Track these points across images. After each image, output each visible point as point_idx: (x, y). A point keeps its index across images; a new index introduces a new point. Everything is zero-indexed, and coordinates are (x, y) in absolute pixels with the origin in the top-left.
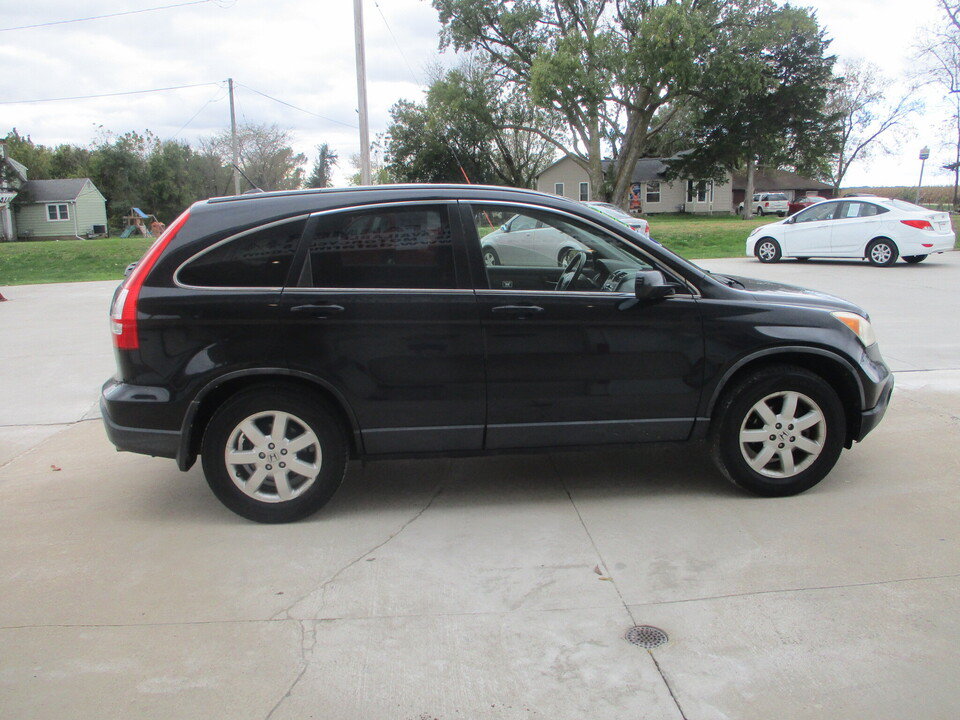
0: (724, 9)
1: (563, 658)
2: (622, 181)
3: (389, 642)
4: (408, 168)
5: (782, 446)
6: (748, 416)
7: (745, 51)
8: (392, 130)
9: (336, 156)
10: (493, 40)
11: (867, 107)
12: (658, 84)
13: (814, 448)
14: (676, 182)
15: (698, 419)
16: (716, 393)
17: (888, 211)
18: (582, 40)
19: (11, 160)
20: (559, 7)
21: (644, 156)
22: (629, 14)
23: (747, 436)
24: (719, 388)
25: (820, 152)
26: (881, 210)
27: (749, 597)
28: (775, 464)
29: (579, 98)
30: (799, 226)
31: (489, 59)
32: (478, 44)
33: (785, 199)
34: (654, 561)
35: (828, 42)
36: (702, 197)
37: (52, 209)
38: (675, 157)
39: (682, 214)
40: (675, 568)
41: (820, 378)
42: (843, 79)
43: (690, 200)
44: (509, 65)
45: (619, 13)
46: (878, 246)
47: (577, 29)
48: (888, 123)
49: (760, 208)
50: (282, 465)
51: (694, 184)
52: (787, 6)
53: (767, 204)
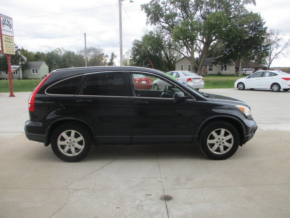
0: (233, 13)
1: (140, 203)
2: (200, 64)
3: (92, 196)
4: (137, 60)
5: (220, 145)
6: (209, 135)
7: (239, 26)
8: (133, 48)
9: (116, 56)
10: (163, 22)
11: (278, 43)
12: (212, 36)
13: (230, 146)
14: (218, 65)
15: (194, 136)
16: (200, 128)
17: (277, 75)
18: (189, 22)
19: (23, 56)
20: (183, 12)
21: (208, 57)
22: (204, 14)
23: (209, 141)
24: (200, 127)
25: (263, 56)
26: (275, 75)
27: (200, 189)
28: (218, 150)
29: (188, 39)
30: (250, 79)
31: (161, 28)
32: (158, 23)
33: (251, 71)
34: (176, 177)
35: (264, 23)
36: (226, 70)
37: (33, 70)
38: (217, 58)
39: (219, 75)
40: (181, 179)
41: (232, 125)
42: (269, 34)
43: (222, 70)
44: (167, 29)
45: (201, 14)
46: (274, 86)
47: (188, 19)
48: (285, 47)
49: (244, 73)
50: (73, 145)
51: (223, 66)
52: (251, 12)
53: (246, 72)
